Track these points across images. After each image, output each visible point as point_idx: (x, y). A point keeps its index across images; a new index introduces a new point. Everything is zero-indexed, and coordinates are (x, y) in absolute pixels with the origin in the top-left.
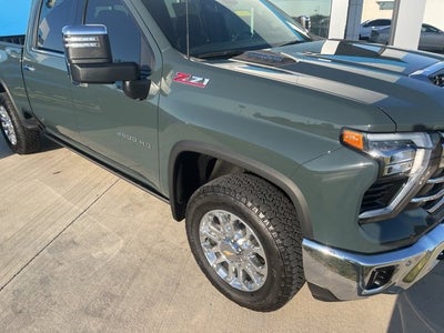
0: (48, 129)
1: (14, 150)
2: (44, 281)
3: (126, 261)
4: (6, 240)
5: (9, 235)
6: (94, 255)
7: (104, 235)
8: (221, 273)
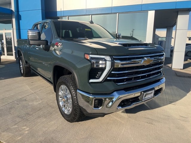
0: (31, 67)
1: (22, 75)
2: (11, 108)
3: (39, 106)
4: (6, 97)
5: (7, 96)
6: (30, 104)
7: (36, 99)
8: (63, 109)
